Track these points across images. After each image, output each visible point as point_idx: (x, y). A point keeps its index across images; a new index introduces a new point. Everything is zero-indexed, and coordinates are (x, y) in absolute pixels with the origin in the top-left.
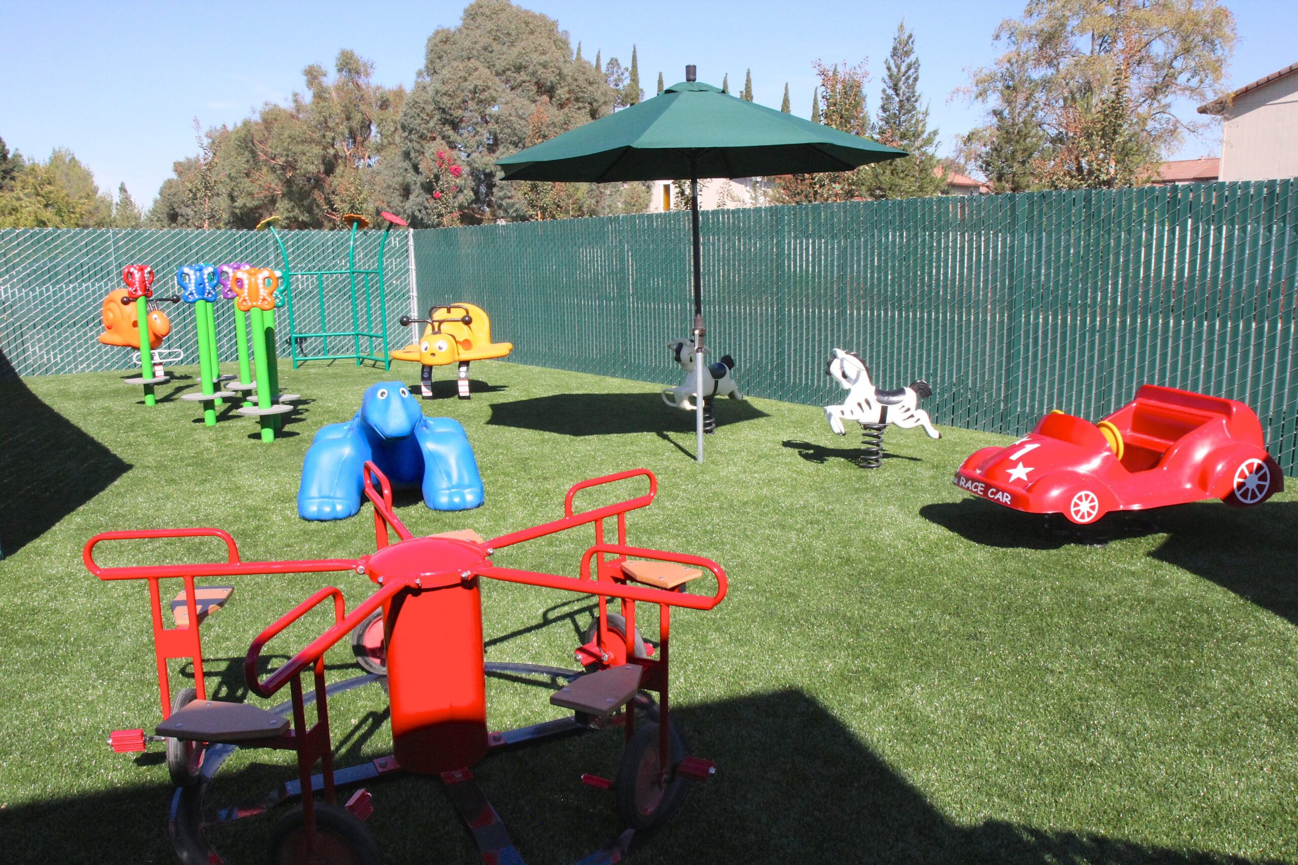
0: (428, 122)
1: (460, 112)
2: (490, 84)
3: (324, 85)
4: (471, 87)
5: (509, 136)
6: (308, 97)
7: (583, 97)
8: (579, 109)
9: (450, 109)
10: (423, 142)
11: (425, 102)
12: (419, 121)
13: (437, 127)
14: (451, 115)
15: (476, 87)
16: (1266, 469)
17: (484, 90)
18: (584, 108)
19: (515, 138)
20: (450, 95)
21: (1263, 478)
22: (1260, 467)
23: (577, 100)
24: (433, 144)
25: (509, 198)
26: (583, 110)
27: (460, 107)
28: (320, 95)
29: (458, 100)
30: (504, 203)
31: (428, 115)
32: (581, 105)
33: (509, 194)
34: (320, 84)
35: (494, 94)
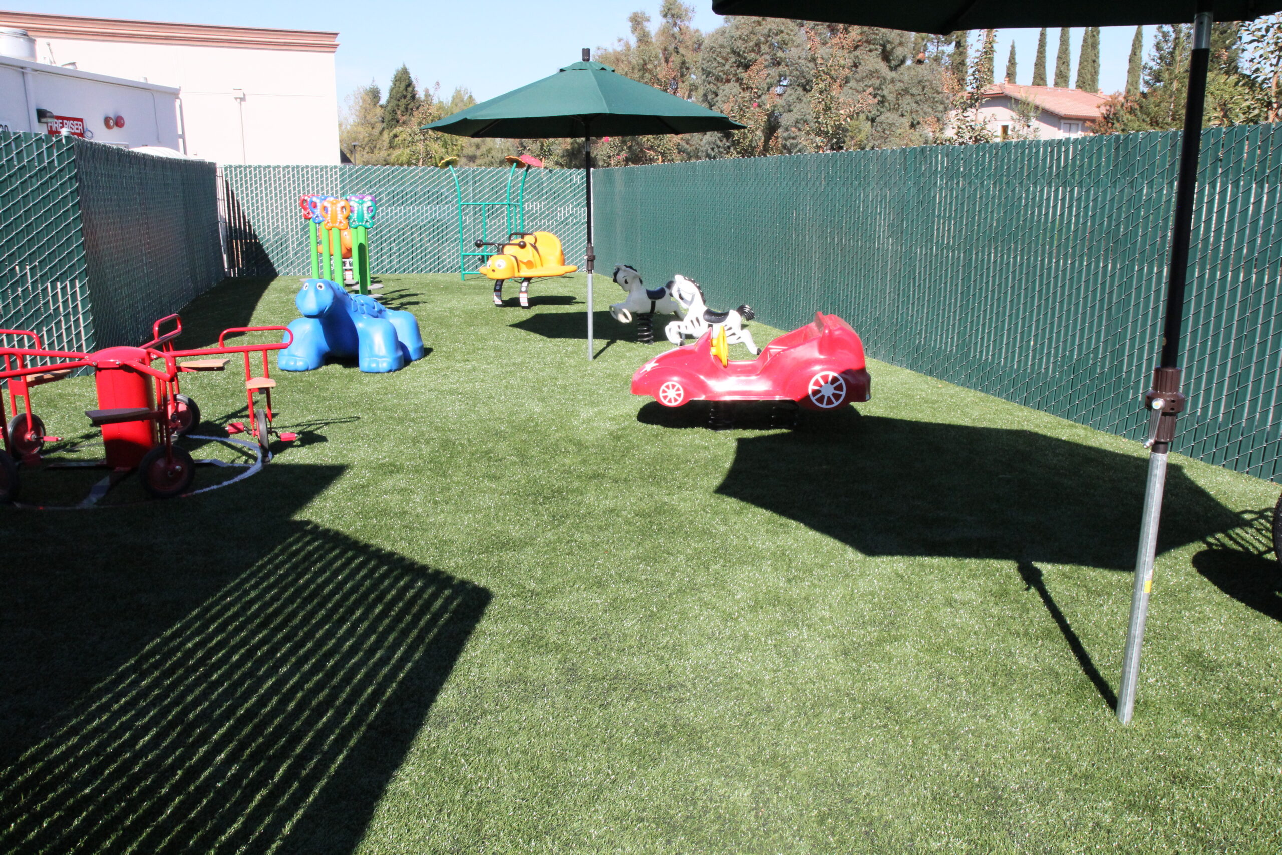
0: (724, 65)
1: (753, 55)
2: (783, 28)
3: (647, 29)
4: (766, 31)
5: (798, 78)
6: (633, 41)
7: (875, 39)
8: (871, 51)
9: (744, 52)
10: (719, 84)
11: (722, 46)
12: (715, 64)
13: (732, 69)
14: (745, 58)
15: (770, 30)
16: (842, 381)
17: (776, 34)
18: (876, 49)
19: (803, 81)
20: (744, 39)
21: (839, 388)
22: (835, 380)
23: (868, 42)
24: (727, 87)
25: (794, 138)
26: (875, 52)
27: (753, 51)
28: (644, 38)
29: (751, 44)
30: (788, 143)
31: (723, 58)
32: (872, 46)
33: (793, 135)
34: (643, 29)
35: (786, 37)
